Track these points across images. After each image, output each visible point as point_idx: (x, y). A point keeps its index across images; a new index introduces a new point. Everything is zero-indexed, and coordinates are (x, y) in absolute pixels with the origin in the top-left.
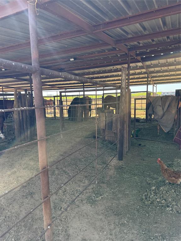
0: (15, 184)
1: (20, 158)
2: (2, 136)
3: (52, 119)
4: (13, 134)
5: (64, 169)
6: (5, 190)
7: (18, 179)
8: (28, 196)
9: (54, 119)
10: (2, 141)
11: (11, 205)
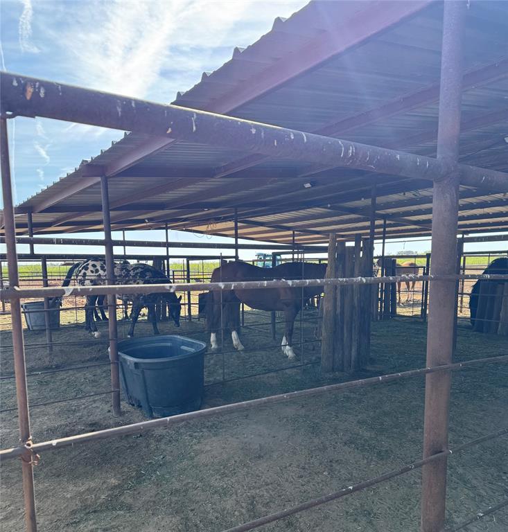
0: (326, 476)
1: (334, 414)
2: (288, 351)
3: (413, 320)
4: (314, 350)
5: (460, 471)
6: (302, 485)
7: (331, 466)
8: (359, 518)
9: (422, 320)
10: (289, 363)
11: (318, 528)
